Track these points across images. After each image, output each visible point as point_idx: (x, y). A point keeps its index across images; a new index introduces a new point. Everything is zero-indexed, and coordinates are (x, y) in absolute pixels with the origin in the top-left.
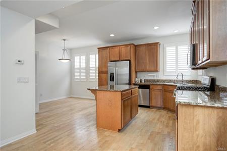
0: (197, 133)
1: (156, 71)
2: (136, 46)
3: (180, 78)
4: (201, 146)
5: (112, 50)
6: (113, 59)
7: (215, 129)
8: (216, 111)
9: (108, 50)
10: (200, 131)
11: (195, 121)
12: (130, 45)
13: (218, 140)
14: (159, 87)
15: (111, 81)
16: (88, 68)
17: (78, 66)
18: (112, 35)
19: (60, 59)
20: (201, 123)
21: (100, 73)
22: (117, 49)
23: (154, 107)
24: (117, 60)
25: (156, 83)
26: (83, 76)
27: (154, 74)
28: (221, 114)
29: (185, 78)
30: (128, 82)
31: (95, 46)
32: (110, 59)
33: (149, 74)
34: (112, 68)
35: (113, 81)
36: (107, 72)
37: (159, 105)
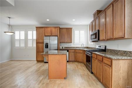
0: (120, 72)
1: (71, 42)
2: (60, 28)
4: (122, 78)
5: (46, 29)
6: (47, 35)
7: (127, 69)
8: (127, 61)
9: (43, 29)
10: (121, 71)
11: (120, 67)
12: (57, 27)
13: (128, 74)
15: (46, 48)
16: (26, 39)
17: (19, 38)
18: (48, 20)
19: (5, 32)
20: (122, 67)
21: (37, 43)
22: (49, 29)
24: (49, 35)
26: (23, 45)
28: (129, 62)
29: (84, 46)
30: (57, 48)
32: (45, 35)
33: (67, 44)
34: (46, 40)
35: (48, 48)
36: (43, 43)
37: (73, 60)
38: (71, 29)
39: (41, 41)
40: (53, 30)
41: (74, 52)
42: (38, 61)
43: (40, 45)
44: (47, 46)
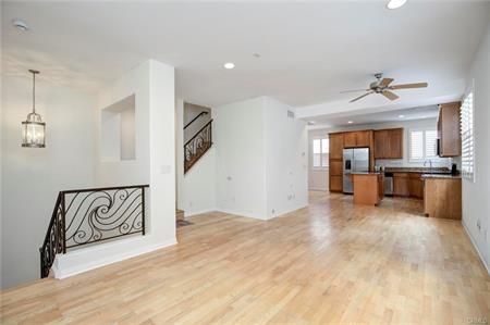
1: (400, 158)
2: (374, 131)
3: (428, 166)
5: (347, 136)
6: (348, 146)
9: (342, 137)
12: (369, 130)
14: (405, 175)
15: (346, 168)
21: (331, 160)
22: (352, 135)
23: (397, 196)
24: (353, 146)
25: (400, 171)
27: (398, 161)
29: (433, 166)
30: (368, 169)
31: (326, 129)
32: (344, 146)
34: (347, 153)
35: (350, 168)
36: (341, 160)
37: (404, 193)
38: (400, 130)
39: (337, 157)
40: (361, 136)
41: (406, 178)
42: (332, 191)
43: (336, 163)
44: (348, 165)
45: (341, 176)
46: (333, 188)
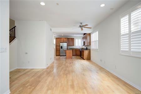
9: (59, 39)
18: (62, 35)
21: (56, 46)
32: (60, 42)
36: (60, 46)
37: (75, 55)
38: (74, 38)
39: (58, 45)
40: (65, 39)
41: (75, 51)
42: (56, 55)
43: (58, 47)
44: (62, 47)
45: (60, 51)
46: (57, 54)
